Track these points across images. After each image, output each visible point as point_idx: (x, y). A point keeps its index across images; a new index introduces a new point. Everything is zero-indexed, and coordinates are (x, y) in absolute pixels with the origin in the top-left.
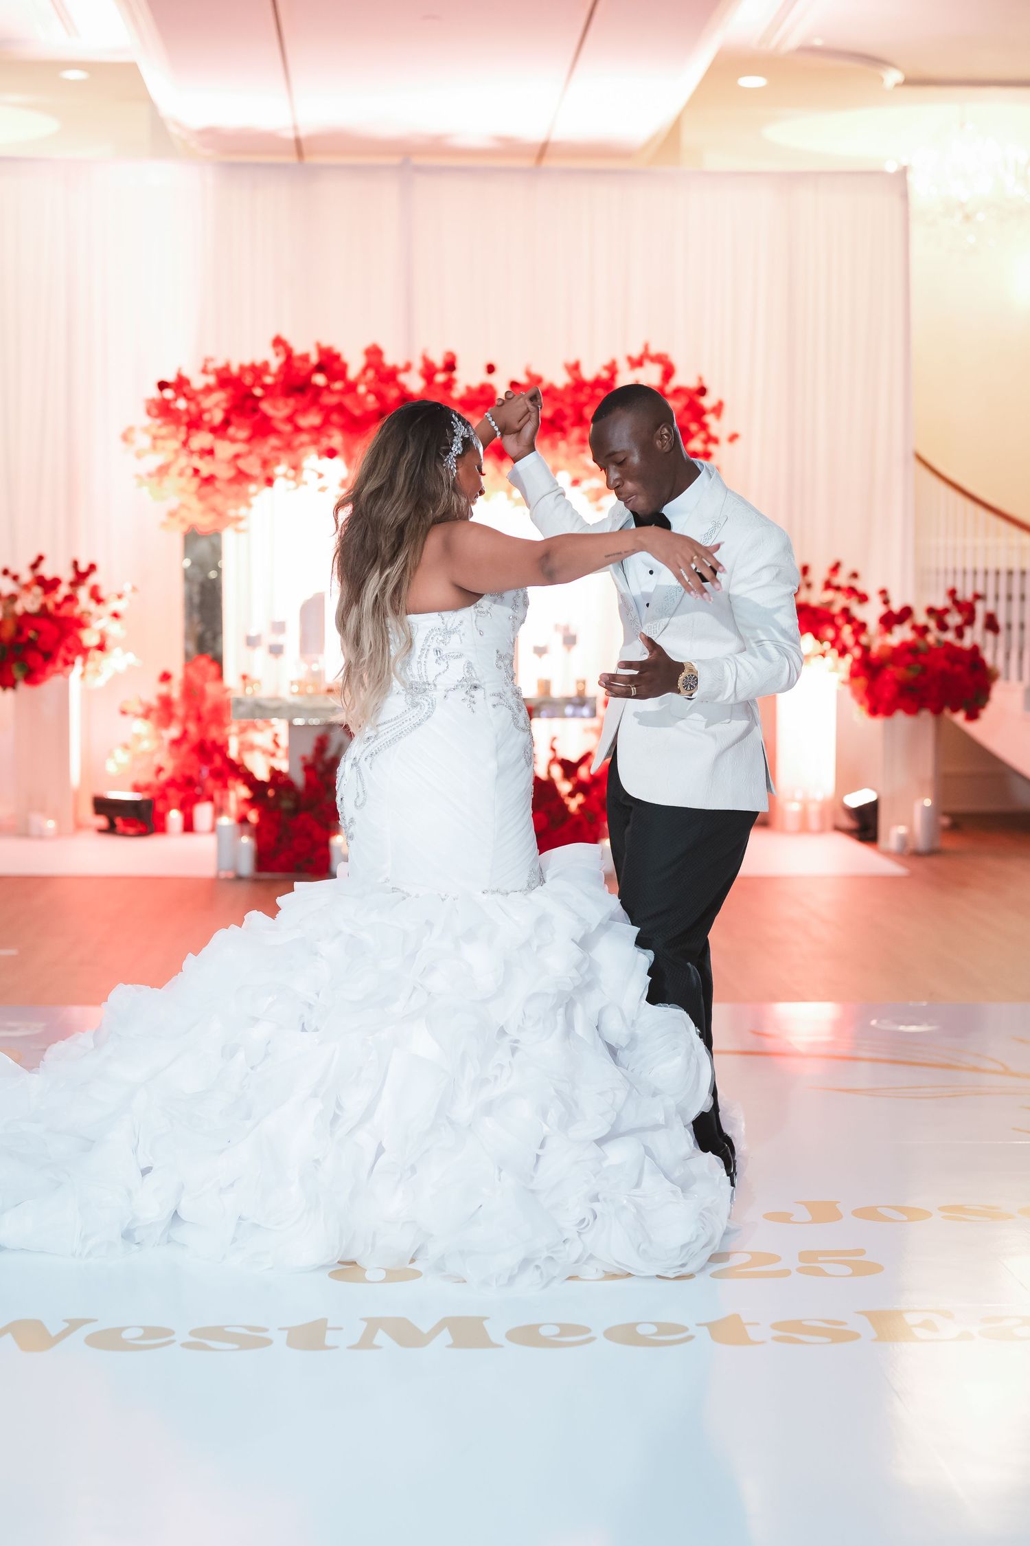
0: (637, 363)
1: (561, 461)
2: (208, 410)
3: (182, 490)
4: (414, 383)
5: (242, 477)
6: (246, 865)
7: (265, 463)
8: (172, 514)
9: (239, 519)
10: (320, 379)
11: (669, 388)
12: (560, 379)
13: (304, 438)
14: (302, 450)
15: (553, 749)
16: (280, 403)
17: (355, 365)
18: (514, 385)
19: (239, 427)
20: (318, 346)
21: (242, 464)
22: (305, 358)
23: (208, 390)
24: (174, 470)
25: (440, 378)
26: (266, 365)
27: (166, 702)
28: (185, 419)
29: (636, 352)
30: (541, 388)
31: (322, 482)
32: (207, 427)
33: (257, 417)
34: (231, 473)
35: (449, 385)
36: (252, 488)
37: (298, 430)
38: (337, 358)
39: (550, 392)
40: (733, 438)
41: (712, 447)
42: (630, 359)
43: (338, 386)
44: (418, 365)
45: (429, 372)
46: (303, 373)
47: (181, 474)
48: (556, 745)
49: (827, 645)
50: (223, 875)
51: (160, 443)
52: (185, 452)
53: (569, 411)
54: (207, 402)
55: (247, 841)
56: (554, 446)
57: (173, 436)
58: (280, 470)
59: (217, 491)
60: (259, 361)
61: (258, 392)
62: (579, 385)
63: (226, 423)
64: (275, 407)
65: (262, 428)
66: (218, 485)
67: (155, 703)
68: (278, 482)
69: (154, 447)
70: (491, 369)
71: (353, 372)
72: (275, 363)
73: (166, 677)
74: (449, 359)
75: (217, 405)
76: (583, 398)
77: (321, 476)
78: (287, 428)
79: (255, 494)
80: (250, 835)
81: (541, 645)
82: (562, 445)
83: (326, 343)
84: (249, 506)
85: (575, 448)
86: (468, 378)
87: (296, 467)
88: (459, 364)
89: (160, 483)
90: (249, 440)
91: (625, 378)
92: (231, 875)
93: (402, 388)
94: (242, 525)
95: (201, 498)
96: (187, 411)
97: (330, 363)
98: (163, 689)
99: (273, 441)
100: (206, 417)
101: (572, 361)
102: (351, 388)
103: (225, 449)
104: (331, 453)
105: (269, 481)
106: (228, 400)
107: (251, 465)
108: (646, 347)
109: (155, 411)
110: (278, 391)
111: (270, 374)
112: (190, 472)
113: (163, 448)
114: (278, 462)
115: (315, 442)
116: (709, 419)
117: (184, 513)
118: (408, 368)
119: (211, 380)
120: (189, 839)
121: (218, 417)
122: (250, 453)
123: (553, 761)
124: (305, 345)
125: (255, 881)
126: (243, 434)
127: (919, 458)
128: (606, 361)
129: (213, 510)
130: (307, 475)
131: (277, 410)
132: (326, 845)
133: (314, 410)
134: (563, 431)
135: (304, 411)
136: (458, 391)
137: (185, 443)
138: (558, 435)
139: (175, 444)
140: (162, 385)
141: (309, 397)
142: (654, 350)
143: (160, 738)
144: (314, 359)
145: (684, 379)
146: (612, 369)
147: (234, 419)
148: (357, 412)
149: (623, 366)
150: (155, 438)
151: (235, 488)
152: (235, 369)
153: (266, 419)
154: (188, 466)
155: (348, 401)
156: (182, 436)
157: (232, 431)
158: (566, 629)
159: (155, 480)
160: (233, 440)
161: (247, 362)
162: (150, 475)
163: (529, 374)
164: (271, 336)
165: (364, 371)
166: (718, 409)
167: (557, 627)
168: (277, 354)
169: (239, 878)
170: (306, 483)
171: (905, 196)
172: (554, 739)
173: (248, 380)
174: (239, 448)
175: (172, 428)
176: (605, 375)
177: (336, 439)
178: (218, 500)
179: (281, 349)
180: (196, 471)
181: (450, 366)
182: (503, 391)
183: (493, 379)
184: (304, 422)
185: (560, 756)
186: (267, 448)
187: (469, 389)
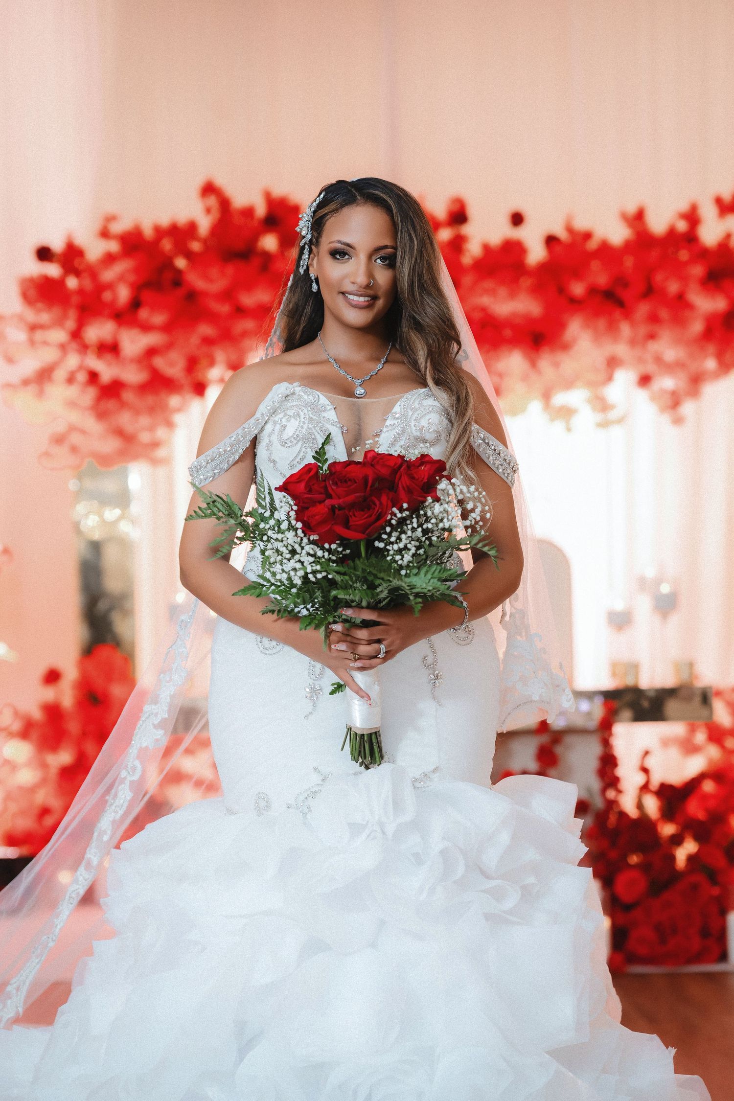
0: (728, 209)
1: (621, 349)
2: (110, 286)
3: (72, 404)
5: (159, 382)
7: (192, 364)
8: (59, 440)
9: (155, 445)
10: (269, 242)
12: (619, 236)
13: (248, 324)
14: (247, 343)
15: (645, 770)
16: (214, 272)
18: (551, 241)
19: (154, 308)
20: (267, 193)
21: (159, 362)
22: (248, 212)
23: (109, 259)
24: (60, 374)
25: (445, 233)
26: (192, 227)
27: (53, 712)
28: (75, 300)
29: (728, 193)
30: (592, 245)
32: (107, 310)
33: (180, 294)
35: (457, 244)
36: (174, 401)
37: (240, 311)
39: (605, 248)
42: (719, 201)
46: (246, 232)
47: (71, 380)
48: (650, 763)
51: (39, 335)
52: (74, 345)
54: (108, 275)
57: (59, 323)
58: (216, 373)
59: (123, 405)
60: (182, 220)
61: (181, 263)
62: (644, 241)
63: (135, 304)
64: (206, 278)
65: (189, 310)
66: (128, 396)
67: (37, 715)
68: (212, 390)
69: (32, 343)
70: (517, 219)
72: (205, 224)
73: (52, 677)
74: (456, 207)
75: (121, 278)
78: (224, 309)
79: (179, 410)
82: (625, 329)
83: (278, 191)
84: (170, 425)
85: (643, 330)
86: (485, 232)
88: (472, 211)
89: (41, 394)
90: (167, 328)
91: (711, 232)
94: (161, 453)
95: (101, 415)
96: (81, 291)
97: (280, 214)
98: (49, 694)
99: (205, 329)
100: (107, 296)
101: (631, 209)
103: (134, 342)
105: (199, 389)
106: (137, 270)
107: (172, 365)
109: (32, 293)
110: (210, 258)
111: (197, 238)
112: (82, 377)
113: (45, 343)
114: (212, 363)
117: (76, 439)
119: (114, 246)
121: (123, 294)
122: (169, 346)
123: (645, 788)
124: (247, 193)
128: (683, 206)
129: (120, 433)
131: (209, 283)
133: (262, 281)
134: (620, 304)
135: (249, 287)
136: (473, 249)
137: (76, 335)
138: (617, 314)
139: (59, 335)
140: (44, 254)
141: (256, 263)
143: (44, 766)
144: (261, 210)
146: (692, 217)
147: (147, 296)
149: (708, 213)
150: (33, 328)
151: (150, 399)
152: (147, 231)
153: (192, 296)
154: (81, 367)
156: (71, 324)
157: (144, 314)
158: (658, 583)
159: (32, 389)
160: (146, 328)
161: (165, 221)
162: (26, 382)
163: (570, 230)
164: (198, 182)
167: (639, 580)
168: (208, 211)
172: (646, 754)
173: (167, 245)
174: (155, 339)
175: (57, 311)
176: (682, 226)
178: (125, 419)
179: (212, 201)
180: (93, 377)
181: (458, 217)
182: (536, 254)
183: (521, 234)
184: (249, 300)
185: (656, 780)
186: (195, 339)
187: (486, 248)
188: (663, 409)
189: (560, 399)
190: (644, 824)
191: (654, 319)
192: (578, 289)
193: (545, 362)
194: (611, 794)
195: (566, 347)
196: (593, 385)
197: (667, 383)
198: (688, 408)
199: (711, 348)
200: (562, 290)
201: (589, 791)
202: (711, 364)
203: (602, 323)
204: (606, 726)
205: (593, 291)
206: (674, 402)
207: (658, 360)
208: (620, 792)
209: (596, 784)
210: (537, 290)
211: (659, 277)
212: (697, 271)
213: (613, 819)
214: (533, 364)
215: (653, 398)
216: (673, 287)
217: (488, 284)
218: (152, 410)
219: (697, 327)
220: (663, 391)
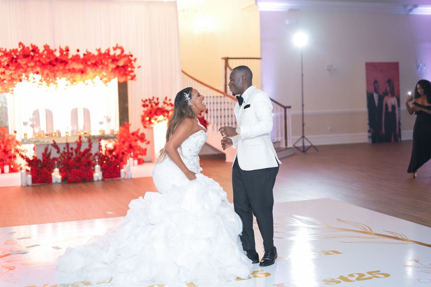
0: (115, 49)
1: (97, 74)
2: (3, 62)
4: (57, 54)
5: (13, 79)
6: (30, 182)
7: (19, 76)
9: (12, 90)
10: (32, 54)
11: (123, 55)
12: (96, 53)
13: (29, 69)
14: (29, 72)
15: (106, 147)
16: (24, 60)
17: (41, 49)
18: (84, 55)
19: (12, 66)
20: (31, 45)
22: (28, 48)
23: (2, 57)
25: (65, 53)
26: (17, 50)
29: (115, 46)
30: (91, 55)
31: (35, 80)
32: (2, 66)
33: (17, 64)
34: (10, 78)
35: (67, 55)
36: (15, 82)
37: (28, 67)
38: (37, 48)
39: (93, 56)
40: (139, 67)
41: (133, 69)
42: (113, 48)
43: (37, 55)
44: (58, 50)
45: (61, 51)
46: (28, 52)
49: (166, 118)
50: (23, 185)
53: (99, 61)
54: (2, 60)
55: (30, 176)
56: (95, 70)
58: (23, 77)
60: (15, 49)
61: (15, 57)
62: (100, 54)
63: (8, 65)
64: (22, 61)
65: (18, 67)
68: (23, 80)
70: (78, 51)
71: (41, 51)
72: (20, 49)
74: (67, 48)
75: (5, 61)
76: (102, 57)
77: (34, 79)
78: (26, 67)
79: (16, 84)
80: (30, 174)
81: (101, 121)
82: (98, 70)
83: (33, 44)
84: (15, 87)
85: (101, 70)
86: (72, 53)
87: (28, 77)
88: (70, 49)
90: (15, 70)
91: (112, 53)
92: (25, 185)
93: (55, 56)
94: (13, 92)
97: (35, 49)
99: (21, 70)
100: (2, 64)
101: (98, 48)
102: (41, 55)
103: (8, 72)
104: (37, 73)
105: (21, 81)
106: (8, 59)
107: (15, 76)
108: (117, 45)
110: (22, 56)
111: (18, 52)
114: (22, 75)
115: (32, 70)
116: (133, 62)
118: (56, 50)
119: (2, 54)
120: (3, 175)
121: (6, 63)
122: (15, 73)
123: (106, 150)
124: (27, 45)
125: (33, 186)
126: (13, 68)
127: (183, 72)
128: (107, 48)
129: (4, 88)
130: (30, 79)
131: (22, 62)
132: (51, 176)
133: (32, 61)
134: (97, 66)
135: (30, 62)
136: (70, 56)
138: (96, 67)
141: (30, 57)
142: (119, 46)
144: (31, 49)
145: (126, 52)
146: (109, 50)
147: (10, 64)
148: (44, 62)
149: (111, 50)
151: (11, 82)
152: (8, 50)
153: (20, 64)
155: (41, 60)
157: (10, 67)
158: (107, 117)
160: (10, 70)
161: (12, 49)
163: (87, 51)
164: (19, 42)
165: (44, 51)
166: (135, 60)
167: (105, 117)
168: (20, 47)
169: (28, 186)
170: (30, 81)
171: (176, 7)
172: (106, 145)
173: (13, 54)
174: (12, 72)
176: (107, 52)
177: (38, 69)
178: (5, 86)
181: (67, 50)
182: (82, 56)
183: (79, 53)
184: (30, 65)
185: (108, 149)
186: (20, 72)
187: (73, 56)
188: (104, 83)
189: (86, 82)
190: (106, 156)
191: (102, 68)
192: (89, 63)
193: (84, 76)
194: (101, 152)
195: (88, 74)
196: (92, 79)
197: (105, 79)
198: (108, 83)
199: (113, 73)
200: (86, 63)
201: (97, 151)
202: (113, 76)
203: (94, 69)
204: (100, 140)
205: (92, 64)
206: (106, 82)
207: (103, 75)
208: (102, 151)
209: (98, 150)
210: (82, 63)
211: (103, 61)
212: (110, 60)
213: (101, 156)
214: (82, 77)
215: (102, 81)
216: (106, 63)
217: (74, 63)
218: (11, 84)
219: (110, 70)
220: (104, 81)
